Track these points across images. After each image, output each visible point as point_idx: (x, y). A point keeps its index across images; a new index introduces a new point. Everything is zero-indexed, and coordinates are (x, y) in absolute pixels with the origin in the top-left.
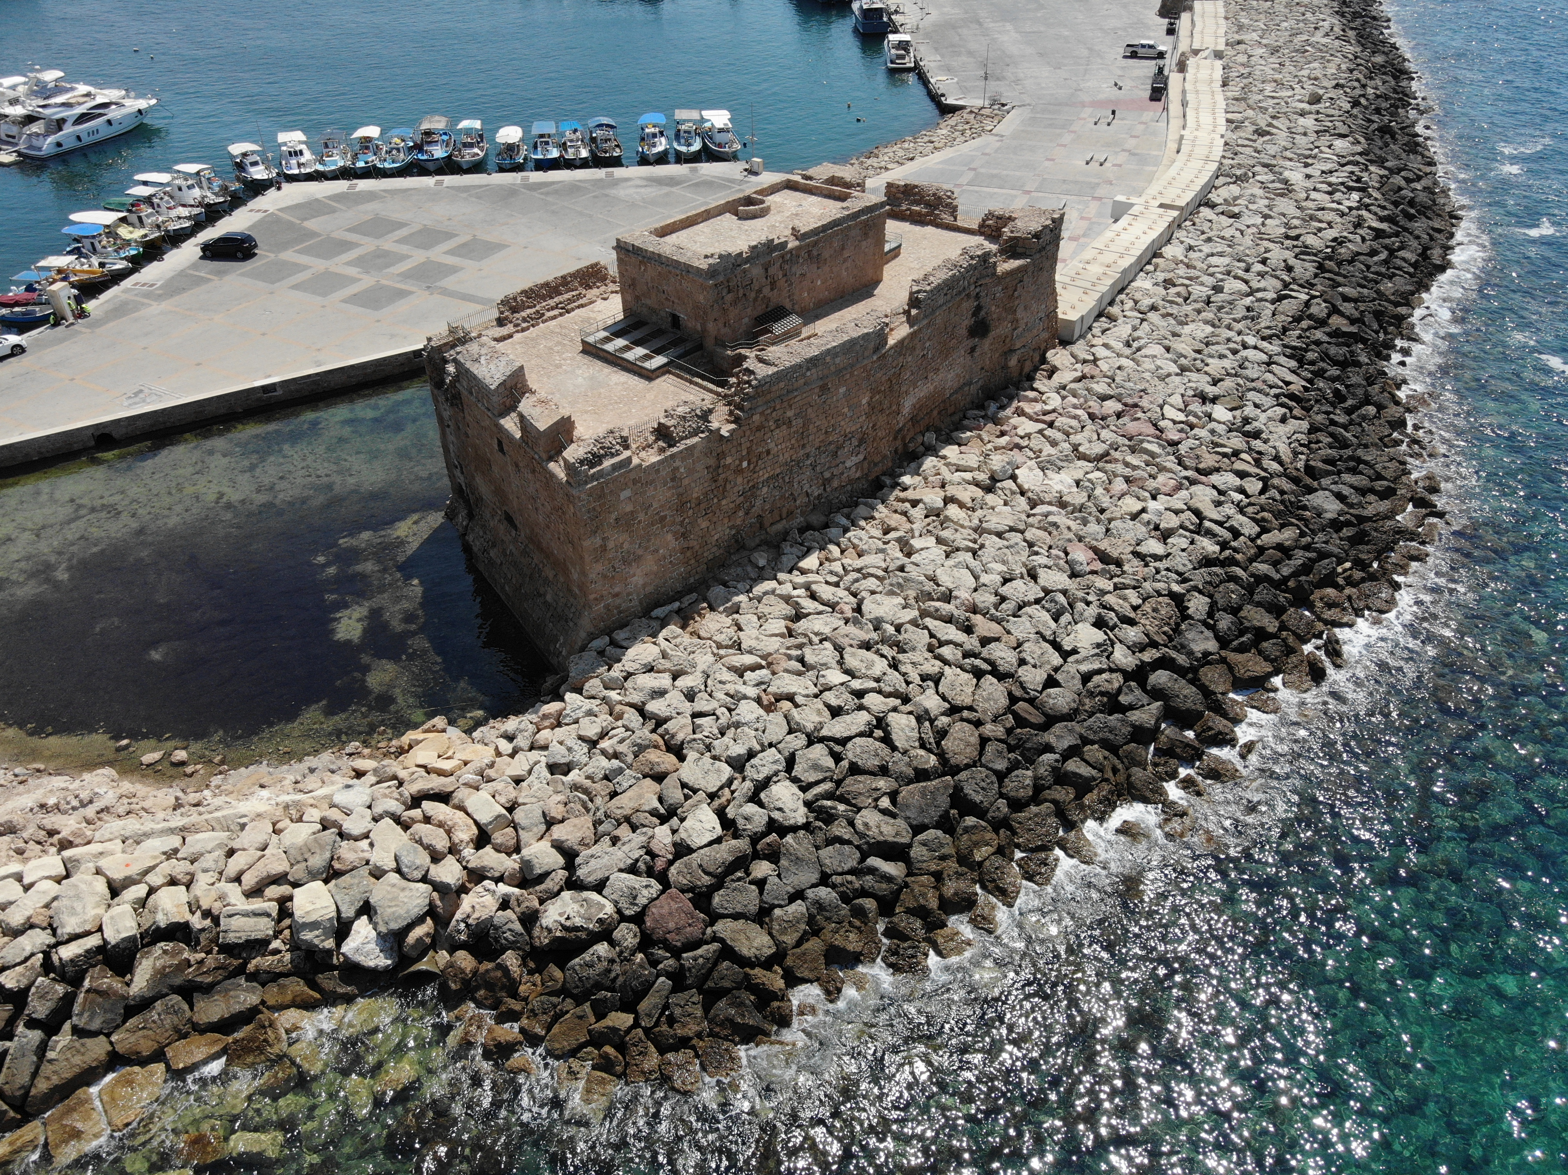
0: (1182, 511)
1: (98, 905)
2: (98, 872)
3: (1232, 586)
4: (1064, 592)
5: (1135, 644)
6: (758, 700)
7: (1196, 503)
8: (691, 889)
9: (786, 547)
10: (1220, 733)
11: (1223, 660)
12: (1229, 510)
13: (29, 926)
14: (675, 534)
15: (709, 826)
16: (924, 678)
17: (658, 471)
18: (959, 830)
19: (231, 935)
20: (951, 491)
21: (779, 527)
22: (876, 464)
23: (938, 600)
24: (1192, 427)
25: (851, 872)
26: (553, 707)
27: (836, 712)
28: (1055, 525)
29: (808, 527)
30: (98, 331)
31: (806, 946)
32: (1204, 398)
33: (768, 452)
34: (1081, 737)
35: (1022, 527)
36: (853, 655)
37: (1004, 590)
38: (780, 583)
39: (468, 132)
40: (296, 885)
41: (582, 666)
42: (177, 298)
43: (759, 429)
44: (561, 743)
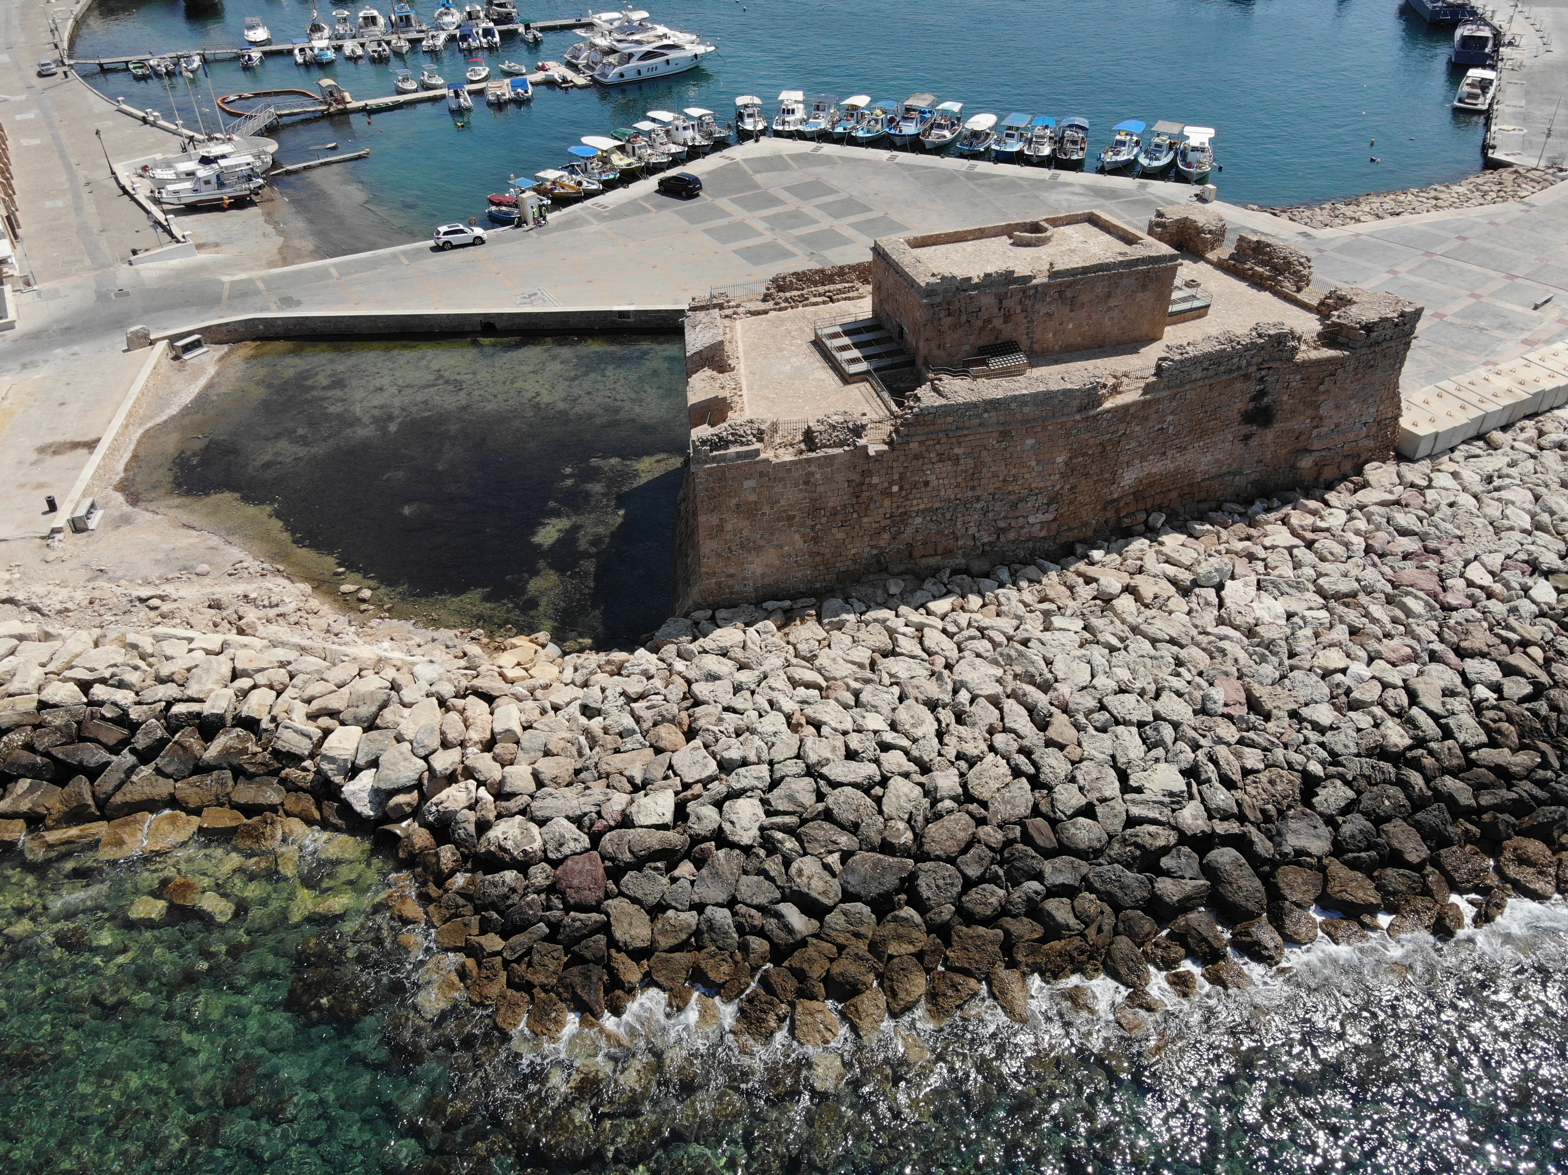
0: (1395, 687)
1: (217, 682)
2: (233, 660)
3: (1392, 790)
4: (1176, 726)
5: (1218, 809)
6: (788, 717)
7: (1418, 685)
8: (612, 859)
9: (928, 585)
10: (1258, 943)
11: (1322, 869)
12: (1459, 704)
13: (169, 679)
14: (803, 536)
15: (660, 811)
16: (960, 756)
17: (789, 471)
18: (889, 917)
19: (280, 742)
20: (1139, 581)
21: (932, 561)
22: (1070, 529)
23: (1039, 687)
24: (1490, 596)
25: (759, 908)
26: (618, 656)
27: (851, 755)
28: (1223, 652)
29: (967, 571)
30: (543, 237)
31: (677, 955)
32: (1534, 567)
33: (927, 484)
34: (1084, 878)
35: (1184, 642)
36: (909, 708)
37: (1109, 701)
38: (897, 616)
39: (944, 113)
40: (343, 723)
41: (669, 630)
42: (615, 222)
43: (917, 457)
44: (603, 690)
